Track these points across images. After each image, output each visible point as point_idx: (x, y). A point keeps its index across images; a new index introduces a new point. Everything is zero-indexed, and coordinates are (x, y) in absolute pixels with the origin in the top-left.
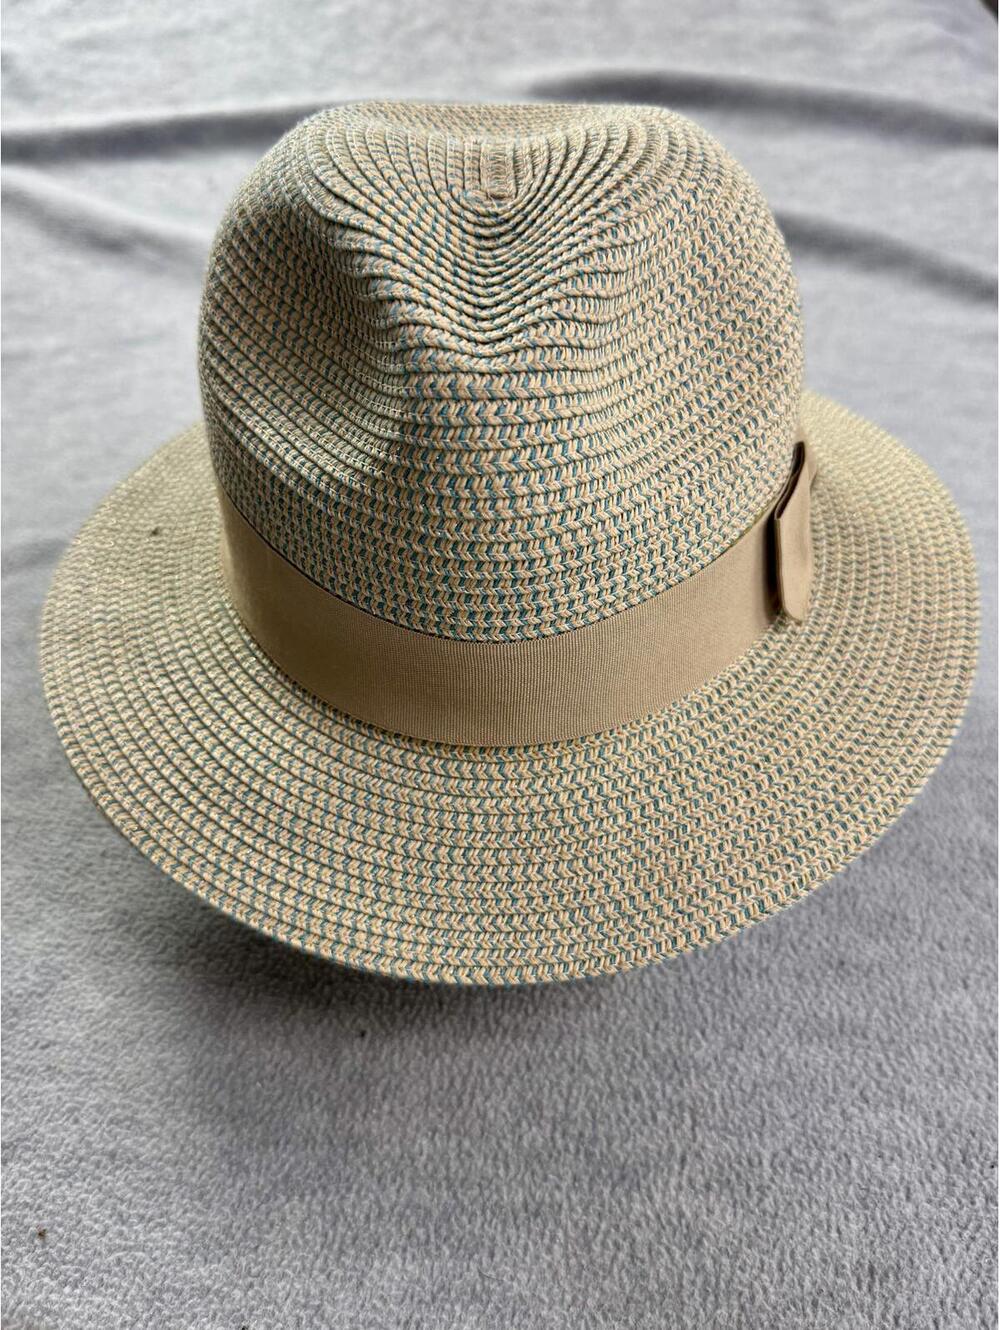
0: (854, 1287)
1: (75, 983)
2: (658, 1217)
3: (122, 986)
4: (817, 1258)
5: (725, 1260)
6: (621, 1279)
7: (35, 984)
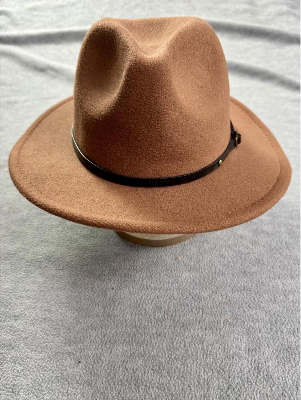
0: (244, 353)
1: (34, 275)
2: (192, 336)
3: (47, 276)
4: (234, 346)
5: (210, 347)
6: (181, 351)
7: (23, 275)
